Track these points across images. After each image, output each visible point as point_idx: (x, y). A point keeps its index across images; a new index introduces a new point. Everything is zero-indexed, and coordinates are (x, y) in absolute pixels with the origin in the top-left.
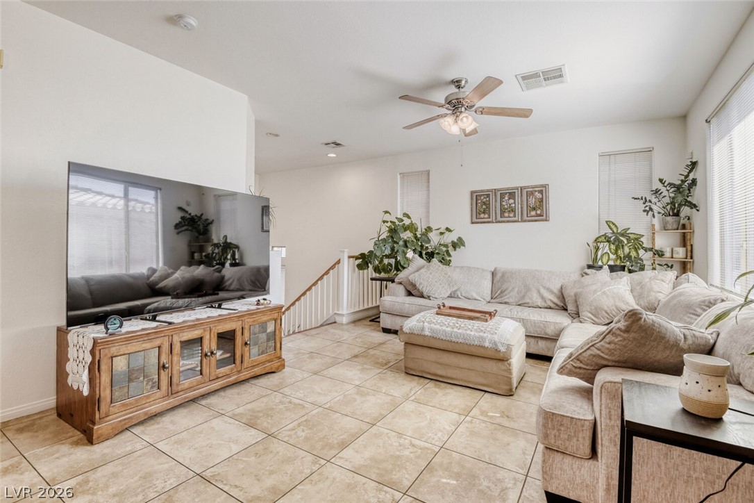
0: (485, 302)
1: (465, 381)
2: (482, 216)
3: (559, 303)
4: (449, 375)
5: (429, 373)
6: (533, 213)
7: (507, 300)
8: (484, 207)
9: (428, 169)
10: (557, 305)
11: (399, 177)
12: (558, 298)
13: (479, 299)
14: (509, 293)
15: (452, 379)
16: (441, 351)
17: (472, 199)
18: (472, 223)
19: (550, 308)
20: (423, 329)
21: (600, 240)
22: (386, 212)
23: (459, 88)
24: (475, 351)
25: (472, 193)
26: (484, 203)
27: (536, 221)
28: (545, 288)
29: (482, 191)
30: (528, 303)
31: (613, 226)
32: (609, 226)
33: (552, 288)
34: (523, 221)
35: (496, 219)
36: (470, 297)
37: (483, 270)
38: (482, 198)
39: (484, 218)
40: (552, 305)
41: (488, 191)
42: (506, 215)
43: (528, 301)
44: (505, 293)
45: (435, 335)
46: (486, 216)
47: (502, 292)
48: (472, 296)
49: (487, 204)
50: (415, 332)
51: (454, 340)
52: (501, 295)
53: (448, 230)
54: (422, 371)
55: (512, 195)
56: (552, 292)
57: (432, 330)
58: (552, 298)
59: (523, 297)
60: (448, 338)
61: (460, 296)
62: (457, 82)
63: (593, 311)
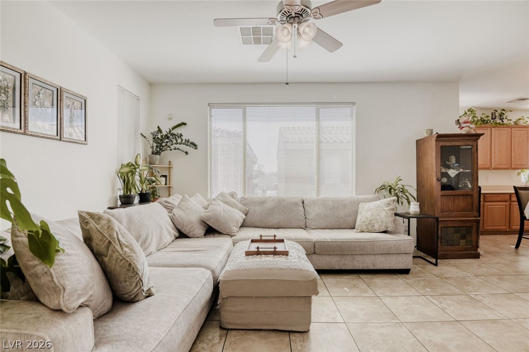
3: (176, 234)
7: (151, 250)
10: (175, 236)
14: (151, 240)
28: (166, 222)
30: (166, 244)
33: (168, 220)
43: (165, 241)
56: (170, 224)
58: (173, 231)
59: (161, 238)
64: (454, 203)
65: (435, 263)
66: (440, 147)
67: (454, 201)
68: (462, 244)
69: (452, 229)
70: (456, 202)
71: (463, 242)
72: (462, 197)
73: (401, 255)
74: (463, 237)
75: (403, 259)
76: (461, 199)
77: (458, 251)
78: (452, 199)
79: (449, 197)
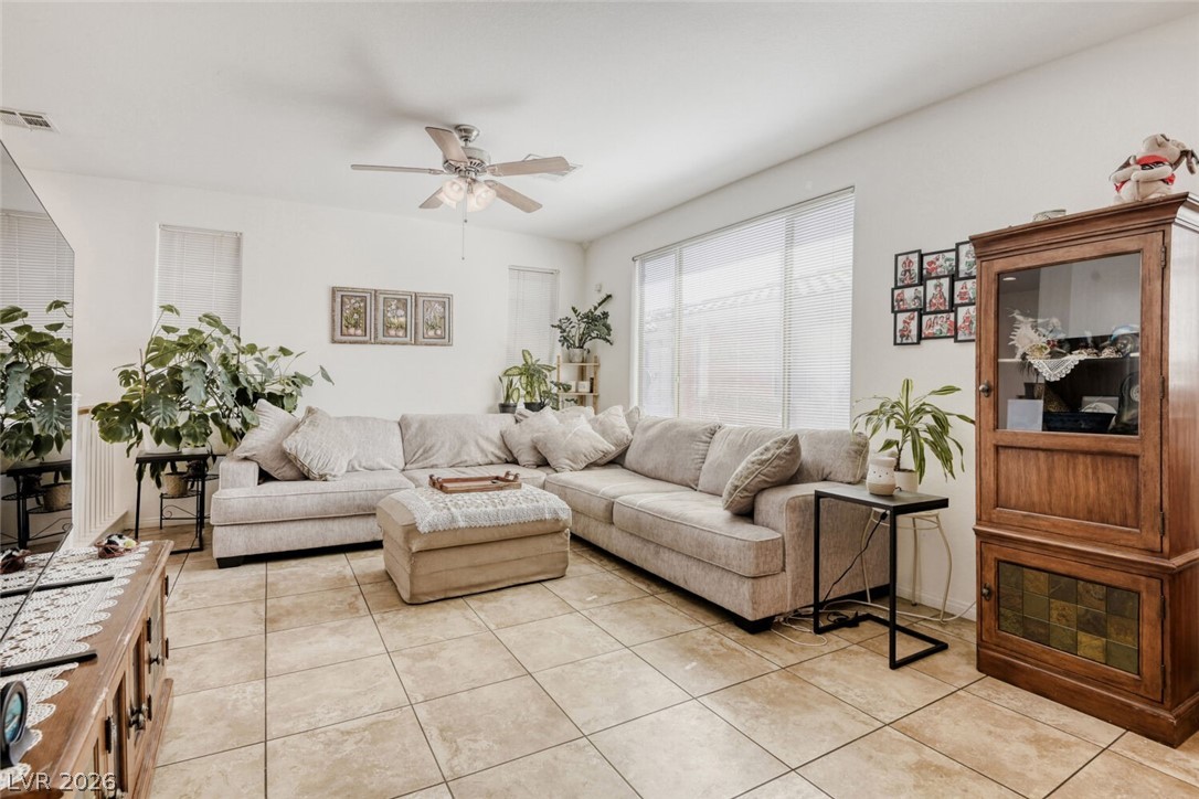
0: (397, 471)
1: (513, 578)
2: (352, 331)
3: (504, 456)
4: (491, 578)
5: (460, 588)
6: (431, 333)
7: (435, 462)
8: (356, 316)
9: (239, 231)
10: (499, 458)
11: (158, 230)
12: (499, 449)
13: (390, 467)
14: (437, 451)
15: (495, 582)
16: (479, 548)
17: (334, 300)
18: (334, 341)
19: (492, 463)
20: (453, 519)
21: (510, 372)
22: (170, 309)
23: (466, 140)
24: (530, 530)
25: (334, 291)
26: (356, 311)
27: (435, 345)
28: (483, 437)
29: (353, 290)
30: (466, 461)
31: (528, 357)
32: (524, 356)
33: (491, 436)
34: (415, 344)
35: (376, 337)
36: (375, 466)
37: (386, 421)
38: (353, 301)
39: (355, 335)
40: (495, 460)
41: (364, 291)
42: (392, 332)
43: (466, 458)
44: (430, 453)
45: (473, 524)
46: (359, 332)
47: (425, 452)
48: (378, 463)
49: (361, 312)
50: (440, 528)
51: (502, 522)
52: (426, 455)
53: (284, 351)
54: (446, 590)
55: (403, 303)
56: (492, 442)
57: (468, 517)
58: (494, 450)
59: (459, 454)
60: (494, 523)
61: (357, 468)
62: (465, 130)
63: (571, 457)
64: (1050, 478)
65: (899, 657)
66: (993, 276)
67: (1051, 470)
68: (1090, 653)
69: (1043, 577)
70: (1059, 474)
71: (1090, 644)
72: (1089, 460)
73: (730, 575)
74: (1094, 626)
75: (732, 585)
76: (1081, 468)
77: (1068, 674)
78: (1043, 467)
79: (1032, 453)
